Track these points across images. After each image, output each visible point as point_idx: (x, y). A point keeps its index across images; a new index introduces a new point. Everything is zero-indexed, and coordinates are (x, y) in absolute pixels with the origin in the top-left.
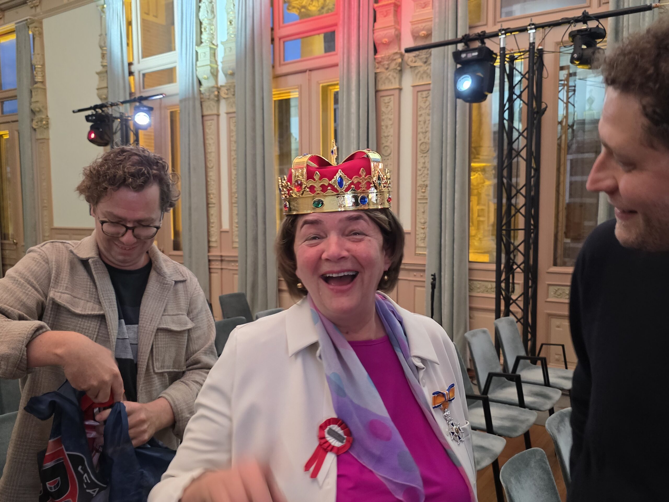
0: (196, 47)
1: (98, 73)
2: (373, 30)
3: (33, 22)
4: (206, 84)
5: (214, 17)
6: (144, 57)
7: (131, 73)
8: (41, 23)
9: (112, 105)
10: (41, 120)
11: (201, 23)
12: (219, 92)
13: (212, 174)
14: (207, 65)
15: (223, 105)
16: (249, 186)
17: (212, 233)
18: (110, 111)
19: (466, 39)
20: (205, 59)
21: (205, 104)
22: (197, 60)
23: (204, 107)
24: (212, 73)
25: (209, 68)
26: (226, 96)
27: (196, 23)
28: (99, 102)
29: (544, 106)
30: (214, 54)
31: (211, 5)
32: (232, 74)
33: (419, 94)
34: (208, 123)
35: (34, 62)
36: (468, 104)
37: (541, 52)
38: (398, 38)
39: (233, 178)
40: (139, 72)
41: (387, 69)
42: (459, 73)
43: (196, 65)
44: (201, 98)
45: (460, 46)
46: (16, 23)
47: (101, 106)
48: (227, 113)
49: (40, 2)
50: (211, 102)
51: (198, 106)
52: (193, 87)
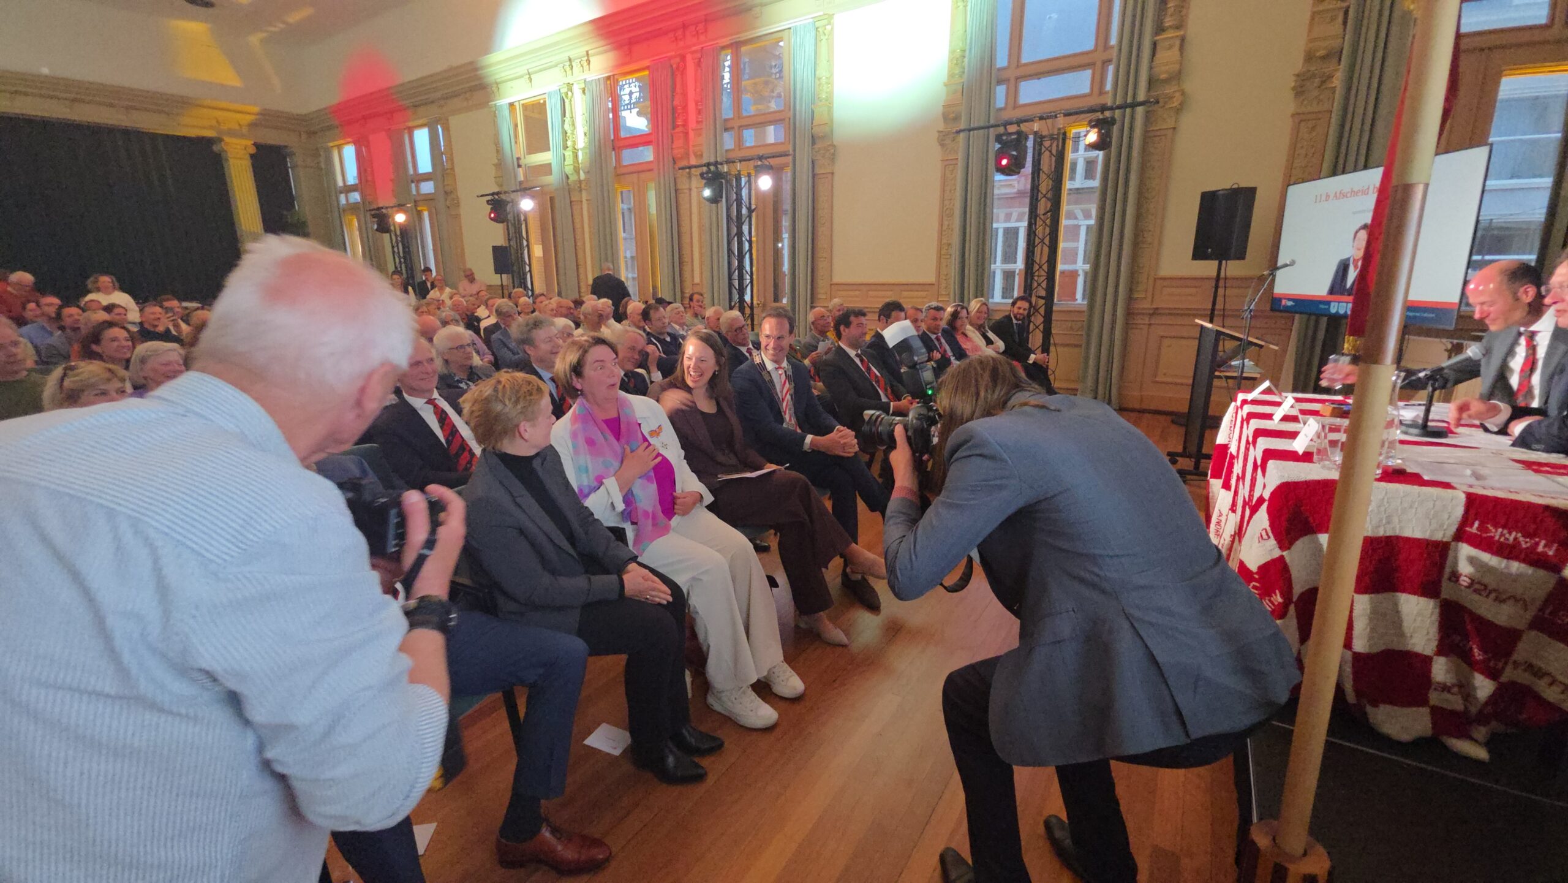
0: (564, 150)
1: (495, 165)
3: (441, 119)
4: (573, 178)
5: (575, 129)
6: (528, 153)
9: (505, 192)
10: (453, 200)
11: (566, 133)
12: (580, 184)
14: (571, 164)
15: (584, 194)
18: (503, 197)
20: (569, 160)
21: (572, 193)
22: (564, 160)
23: (571, 195)
24: (576, 171)
25: (572, 167)
26: (585, 188)
27: (563, 132)
30: (576, 156)
31: (572, 119)
32: (588, 172)
34: (575, 207)
40: (525, 166)
43: (564, 163)
44: (569, 191)
46: (428, 119)
47: (498, 193)
48: (587, 200)
49: (445, 103)
50: (576, 191)
51: (567, 193)
52: (562, 180)
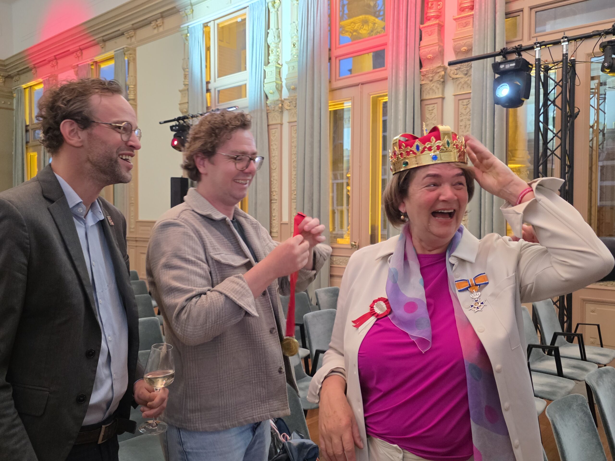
0: (264, 67)
2: (419, 48)
3: (128, 50)
4: (272, 98)
5: (280, 41)
6: (219, 77)
7: (208, 90)
8: (135, 50)
9: (193, 117)
11: (269, 47)
12: (282, 105)
13: (275, 175)
14: (273, 82)
15: (286, 115)
16: (307, 184)
17: (274, 224)
18: (190, 122)
19: (504, 53)
20: (271, 77)
21: (270, 115)
22: (265, 77)
23: (269, 117)
24: (277, 89)
25: (274, 84)
26: (288, 108)
27: (265, 47)
28: (181, 115)
29: (576, 110)
30: (279, 72)
31: (277, 31)
32: (295, 89)
33: (460, 102)
34: (272, 131)
35: (128, 83)
36: (505, 109)
37: (573, 62)
38: (441, 54)
39: (293, 177)
40: (215, 89)
41: (431, 81)
42: (497, 82)
43: (264, 82)
44: (267, 110)
45: (499, 59)
46: (115, 51)
47: (183, 118)
48: (289, 123)
49: (135, 33)
50: (276, 113)
51: (265, 117)
52: (261, 100)
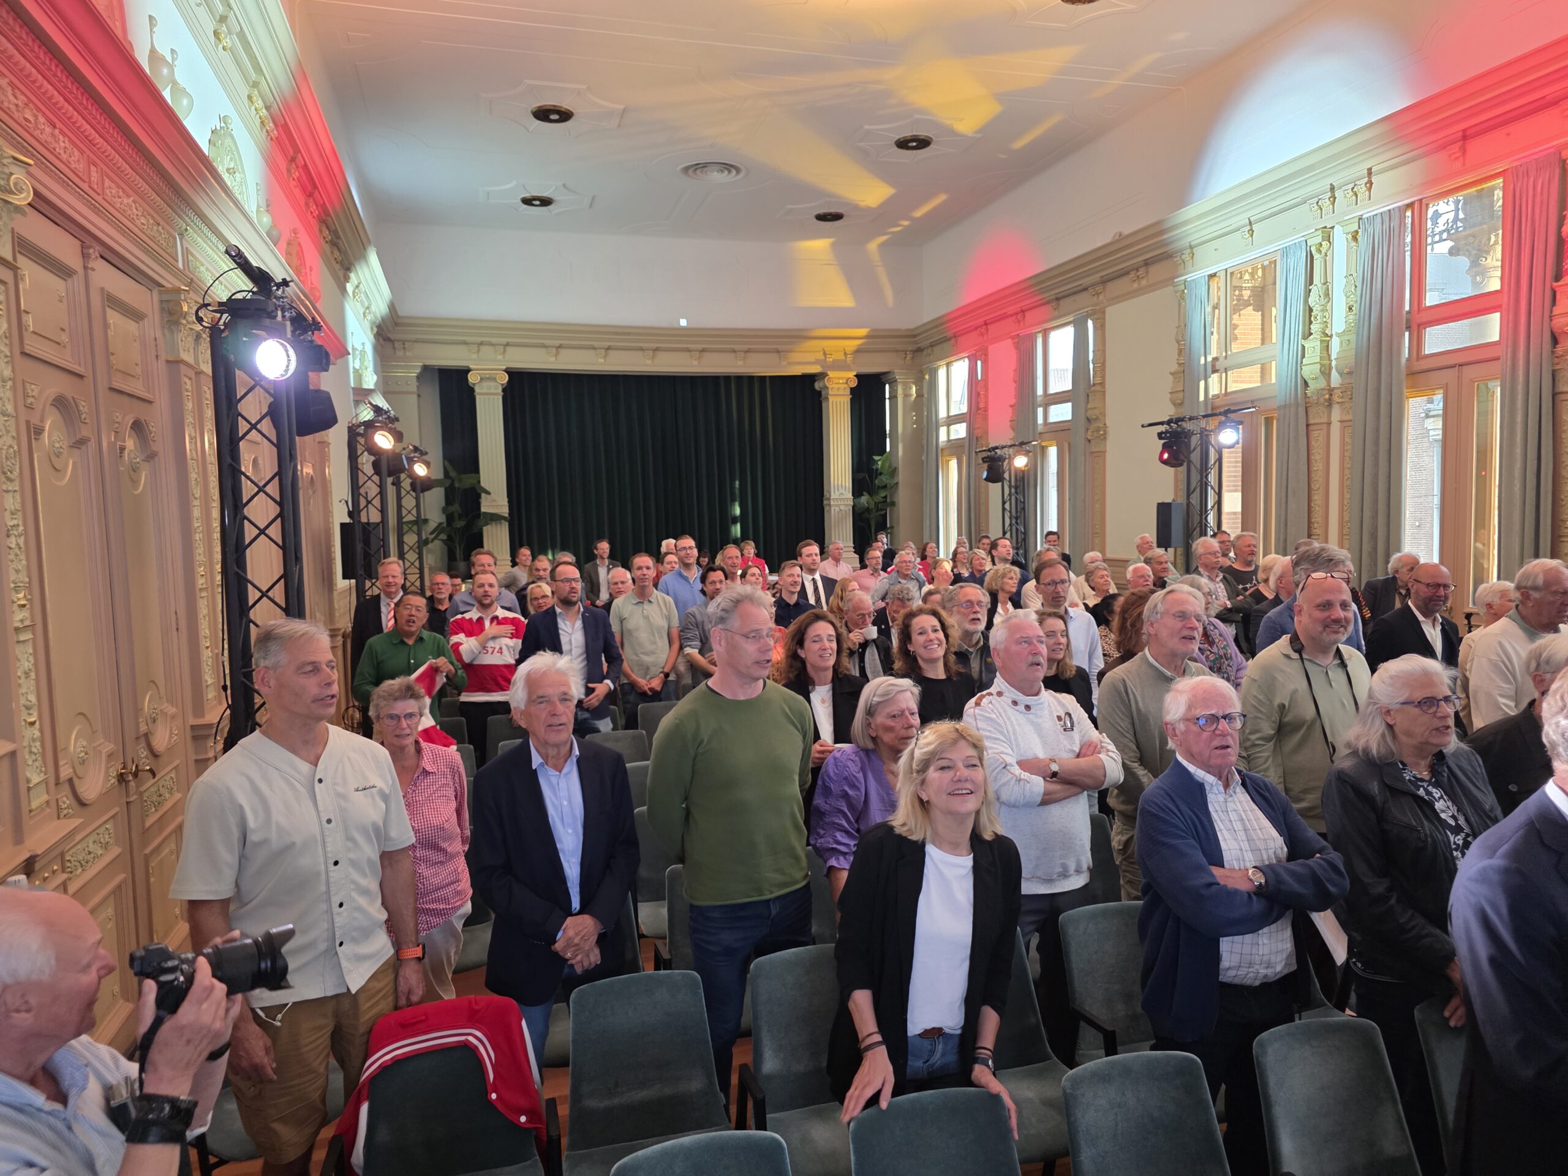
2: (1551, 317)
3: (1094, 313)
4: (1314, 386)
7: (1214, 372)
8: (1104, 313)
10: (1098, 430)
11: (1311, 310)
12: (1331, 395)
13: (1317, 498)
15: (1336, 411)
16: (1367, 513)
22: (1303, 356)
23: (1309, 414)
24: (1323, 372)
25: (1318, 366)
26: (1340, 400)
27: (1304, 310)
28: (1174, 414)
30: (1327, 348)
32: (1350, 373)
34: (1314, 434)
39: (1345, 503)
40: (1226, 369)
46: (1075, 316)
47: (1178, 420)
48: (1341, 422)
49: (1104, 288)
50: (1321, 407)
51: (1302, 411)
52: (1296, 390)
